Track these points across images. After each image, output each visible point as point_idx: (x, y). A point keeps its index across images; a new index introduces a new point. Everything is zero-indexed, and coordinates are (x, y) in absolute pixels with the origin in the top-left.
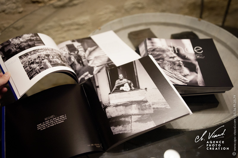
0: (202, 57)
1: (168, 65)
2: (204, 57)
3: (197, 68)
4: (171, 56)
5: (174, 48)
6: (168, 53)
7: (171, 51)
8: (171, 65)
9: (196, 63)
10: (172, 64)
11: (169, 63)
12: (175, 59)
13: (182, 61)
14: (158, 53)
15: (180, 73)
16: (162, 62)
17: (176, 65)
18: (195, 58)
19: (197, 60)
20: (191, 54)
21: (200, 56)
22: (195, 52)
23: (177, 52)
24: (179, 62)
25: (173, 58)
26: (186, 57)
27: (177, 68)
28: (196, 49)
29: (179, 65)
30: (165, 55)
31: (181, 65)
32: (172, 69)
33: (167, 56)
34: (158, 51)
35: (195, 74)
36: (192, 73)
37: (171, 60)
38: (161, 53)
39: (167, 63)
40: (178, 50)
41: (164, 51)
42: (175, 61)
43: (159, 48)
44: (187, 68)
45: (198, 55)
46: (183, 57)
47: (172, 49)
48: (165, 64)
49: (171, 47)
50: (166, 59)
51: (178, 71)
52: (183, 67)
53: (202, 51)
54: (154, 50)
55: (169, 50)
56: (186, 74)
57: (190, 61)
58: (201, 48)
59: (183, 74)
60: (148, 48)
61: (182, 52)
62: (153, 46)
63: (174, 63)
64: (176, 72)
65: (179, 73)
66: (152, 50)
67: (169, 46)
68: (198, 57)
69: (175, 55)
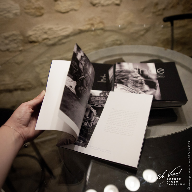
0: (163, 77)
1: (131, 83)
2: (165, 77)
3: (157, 85)
4: (135, 76)
5: (139, 70)
6: (133, 74)
7: (136, 73)
8: (133, 83)
9: (157, 82)
10: (135, 82)
11: (133, 81)
12: (139, 78)
13: (144, 80)
14: (124, 74)
15: (141, 89)
16: (126, 81)
17: (138, 83)
18: (157, 77)
19: (158, 79)
20: (153, 74)
21: (161, 76)
22: (157, 73)
23: (141, 73)
24: (142, 81)
25: (137, 77)
26: (149, 77)
27: (139, 85)
28: (158, 71)
29: (141, 83)
30: (130, 75)
31: (143, 83)
32: (134, 86)
33: (132, 76)
34: (124, 72)
35: (154, 90)
36: (151, 89)
37: (135, 79)
38: (127, 74)
39: (130, 81)
40: (142, 71)
41: (129, 72)
42: (138, 80)
43: (126, 70)
44: (147, 86)
45: (159, 75)
46: (146, 77)
47: (138, 71)
48: (129, 82)
49: (136, 69)
50: (130, 78)
51: (139, 87)
52: (144, 84)
53: (164, 72)
54: (121, 72)
55: (134, 72)
56: (145, 90)
57: (151, 80)
58: (163, 70)
59: (143, 90)
60: (116, 70)
61: (146, 73)
62: (121, 68)
63: (137, 82)
64: (137, 89)
65: (139, 89)
66: (119, 71)
67: (135, 69)
68: (159, 77)
69: (139, 75)
